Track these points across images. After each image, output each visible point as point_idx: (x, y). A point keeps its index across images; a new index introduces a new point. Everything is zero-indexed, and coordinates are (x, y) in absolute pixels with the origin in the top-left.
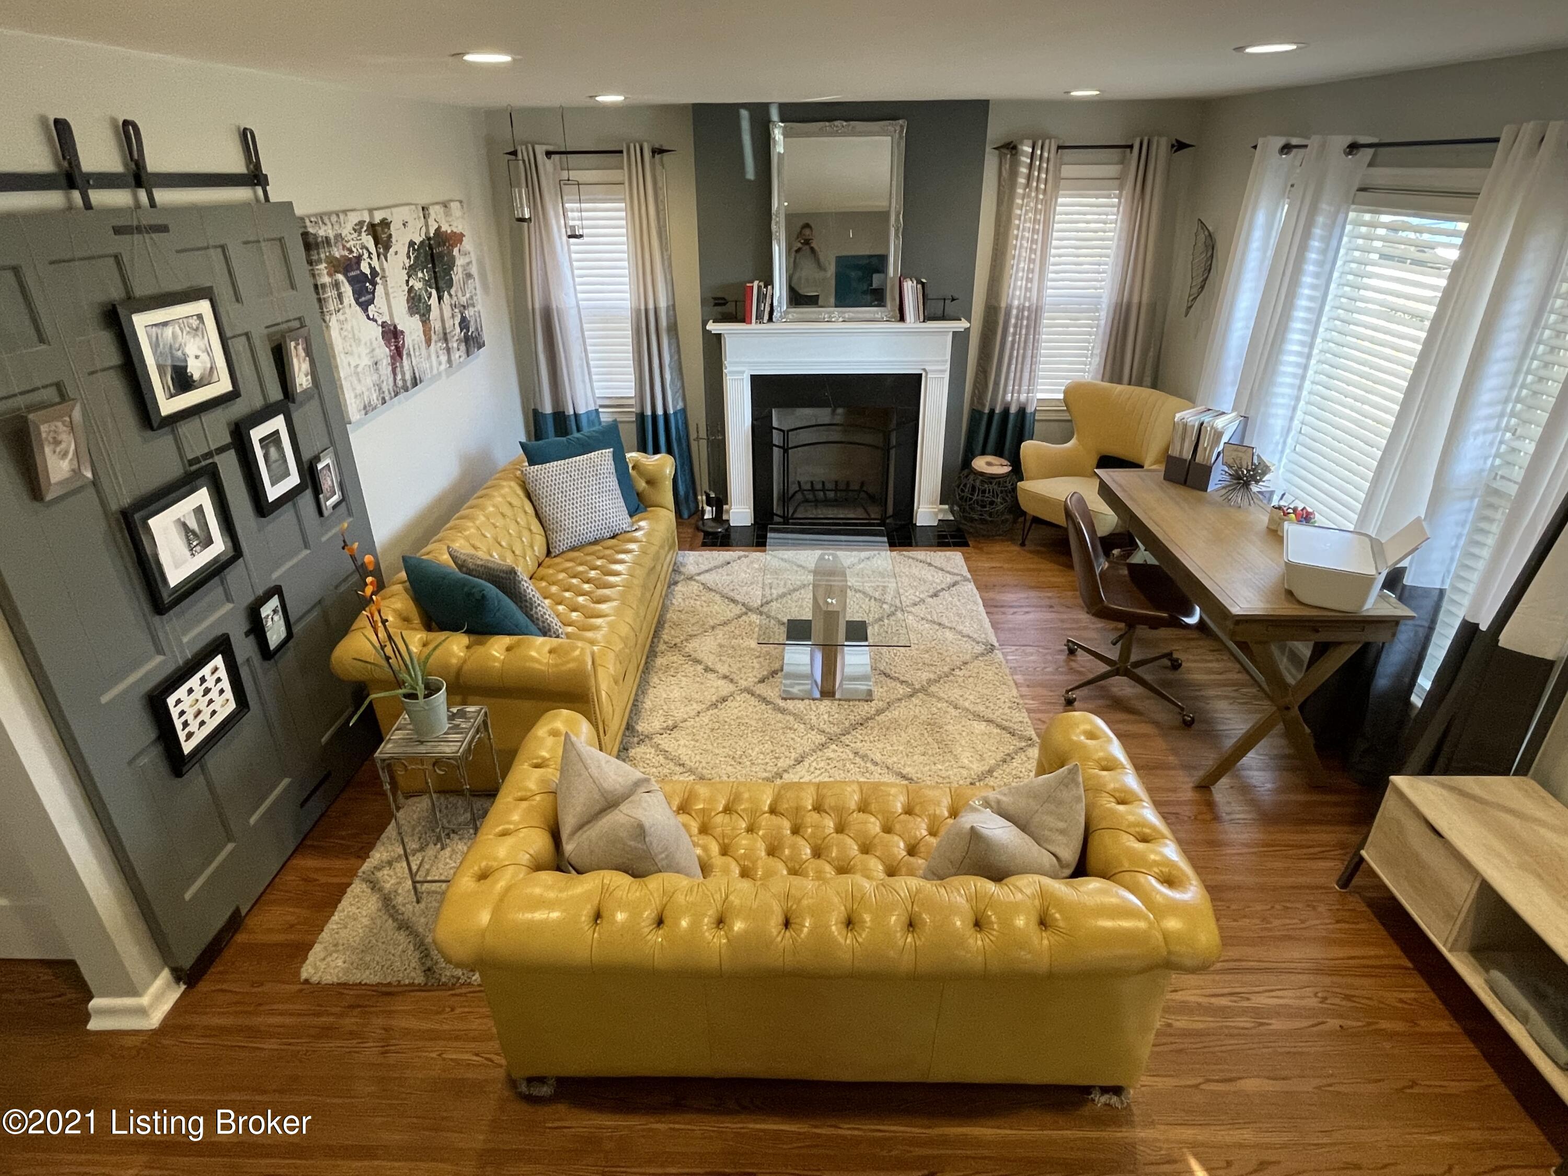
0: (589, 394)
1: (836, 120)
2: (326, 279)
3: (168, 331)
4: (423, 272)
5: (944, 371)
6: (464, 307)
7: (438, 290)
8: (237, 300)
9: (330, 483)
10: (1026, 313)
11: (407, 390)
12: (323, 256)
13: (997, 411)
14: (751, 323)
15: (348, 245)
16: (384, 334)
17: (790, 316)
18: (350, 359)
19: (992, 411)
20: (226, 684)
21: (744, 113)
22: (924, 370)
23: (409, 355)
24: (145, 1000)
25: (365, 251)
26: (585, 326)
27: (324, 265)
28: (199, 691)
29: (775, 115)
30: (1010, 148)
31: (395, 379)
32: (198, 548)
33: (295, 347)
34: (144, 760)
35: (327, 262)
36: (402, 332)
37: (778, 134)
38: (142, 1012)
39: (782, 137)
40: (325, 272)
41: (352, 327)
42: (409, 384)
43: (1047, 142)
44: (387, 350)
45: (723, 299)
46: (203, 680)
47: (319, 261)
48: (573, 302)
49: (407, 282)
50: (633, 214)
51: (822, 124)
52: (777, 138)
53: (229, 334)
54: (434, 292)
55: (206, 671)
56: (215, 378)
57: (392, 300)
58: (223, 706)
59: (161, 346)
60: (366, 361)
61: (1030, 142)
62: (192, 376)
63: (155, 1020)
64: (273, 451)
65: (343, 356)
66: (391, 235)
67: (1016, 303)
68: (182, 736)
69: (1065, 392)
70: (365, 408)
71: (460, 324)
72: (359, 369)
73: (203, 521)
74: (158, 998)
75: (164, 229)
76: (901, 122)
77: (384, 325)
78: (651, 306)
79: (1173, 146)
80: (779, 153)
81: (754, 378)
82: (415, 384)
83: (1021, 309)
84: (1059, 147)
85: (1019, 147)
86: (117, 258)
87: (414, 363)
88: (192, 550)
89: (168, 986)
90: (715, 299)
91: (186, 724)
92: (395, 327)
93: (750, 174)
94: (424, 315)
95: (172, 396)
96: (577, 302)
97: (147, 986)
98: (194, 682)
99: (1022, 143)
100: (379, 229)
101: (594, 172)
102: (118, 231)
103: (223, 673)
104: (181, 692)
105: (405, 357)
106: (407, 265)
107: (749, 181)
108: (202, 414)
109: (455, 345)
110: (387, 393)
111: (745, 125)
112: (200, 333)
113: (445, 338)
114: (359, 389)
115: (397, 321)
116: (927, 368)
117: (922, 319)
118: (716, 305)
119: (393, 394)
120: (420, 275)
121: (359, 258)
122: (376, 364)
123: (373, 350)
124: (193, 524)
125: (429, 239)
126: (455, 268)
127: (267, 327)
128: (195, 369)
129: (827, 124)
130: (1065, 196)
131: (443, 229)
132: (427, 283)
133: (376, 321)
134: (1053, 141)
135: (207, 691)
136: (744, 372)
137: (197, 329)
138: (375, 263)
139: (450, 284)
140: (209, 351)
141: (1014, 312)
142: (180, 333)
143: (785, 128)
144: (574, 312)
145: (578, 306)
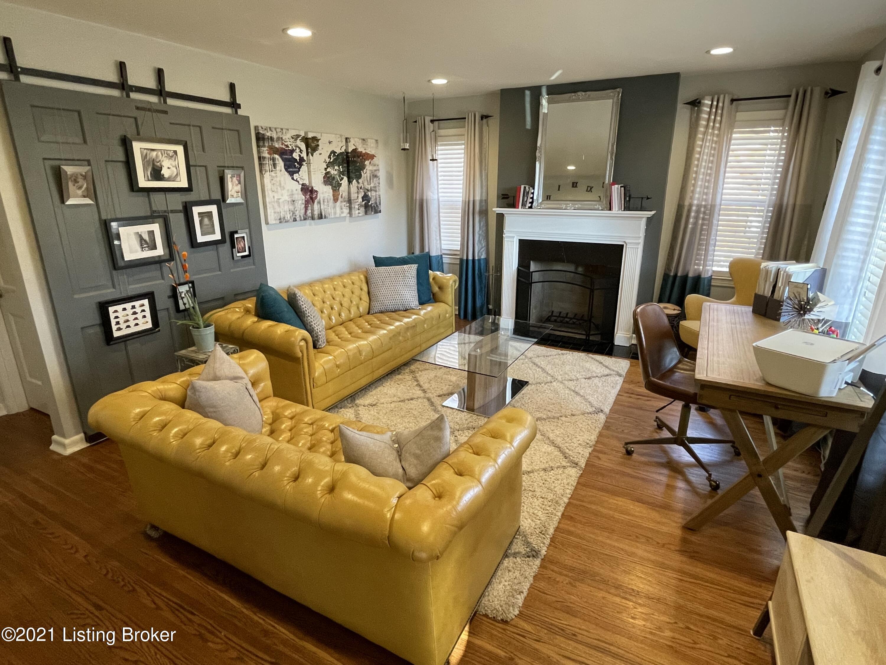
0: (439, 246)
1: (578, 91)
2: (266, 155)
3: (154, 154)
4: (339, 167)
5: (639, 243)
6: (368, 190)
7: (349, 178)
8: (203, 151)
9: (243, 245)
10: (702, 209)
11: (313, 218)
12: (266, 144)
13: (679, 274)
14: (518, 208)
15: (286, 144)
16: (302, 189)
17: (543, 206)
18: (275, 195)
19: (675, 276)
20: (148, 314)
21: (528, 93)
22: (625, 242)
23: (319, 203)
24: (67, 441)
25: (297, 149)
26: (441, 210)
27: (266, 149)
28: (130, 311)
29: (544, 91)
30: (695, 103)
31: (306, 212)
32: (147, 249)
33: (231, 177)
34: (91, 331)
35: (268, 147)
36: (316, 191)
37: (544, 102)
38: (64, 446)
39: (547, 104)
40: (267, 152)
41: (280, 181)
42: (316, 216)
43: (722, 97)
44: (304, 197)
45: (508, 195)
46: (133, 307)
47: (264, 146)
48: (436, 197)
49: (326, 169)
50: (467, 151)
51: (569, 95)
52: (544, 104)
53: (191, 163)
54: (345, 178)
55: (137, 304)
56: (178, 179)
57: (312, 175)
58: (143, 323)
59: (148, 158)
60: (286, 197)
61: (710, 98)
62: (163, 175)
63: (69, 451)
64: (206, 221)
65: (270, 192)
66: (318, 145)
67: (695, 202)
68: (114, 327)
69: (730, 267)
70: (280, 219)
71: (363, 198)
72: (280, 201)
73: (152, 238)
74: (75, 443)
75: (166, 112)
76: (618, 90)
77: (303, 185)
78: (471, 199)
79: (826, 93)
80: (544, 113)
81: (521, 241)
82: (321, 217)
83: (699, 206)
84: (733, 101)
85: (702, 101)
86: (136, 119)
87: (322, 207)
88: (143, 248)
89: (81, 440)
90: (503, 195)
91: (118, 323)
92: (312, 188)
93: (528, 126)
94: (335, 187)
95: (149, 180)
96: (438, 197)
97: (70, 437)
98: (128, 306)
99: (703, 98)
100: (310, 141)
101: (453, 130)
102: (137, 108)
103: (147, 308)
104: (119, 308)
105: (316, 203)
106: (328, 161)
107: (528, 129)
108: (166, 193)
109: (357, 207)
110: (298, 216)
111: (528, 99)
112: (173, 159)
113: (350, 201)
114: (278, 210)
115: (313, 185)
116: (627, 241)
117: (623, 210)
118: (503, 198)
119: (302, 218)
120: (336, 168)
121: (292, 151)
122: (294, 201)
123: (293, 195)
124: (146, 237)
125: (348, 153)
126: (365, 171)
127: (218, 167)
128: (165, 172)
129: (573, 94)
130: (736, 133)
131: (359, 150)
132: (341, 173)
133: (298, 182)
134: (727, 95)
135: (135, 313)
136: (514, 237)
137: (172, 157)
138: (304, 155)
139: (360, 177)
140: (177, 167)
141: (694, 208)
142: (161, 156)
143: (549, 98)
144: (436, 202)
145: (438, 199)
